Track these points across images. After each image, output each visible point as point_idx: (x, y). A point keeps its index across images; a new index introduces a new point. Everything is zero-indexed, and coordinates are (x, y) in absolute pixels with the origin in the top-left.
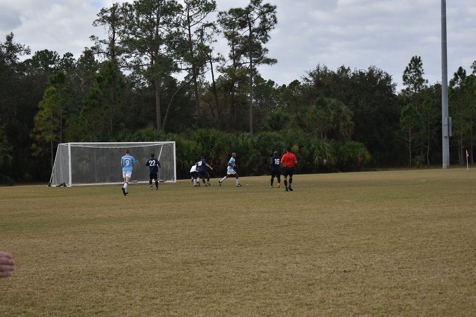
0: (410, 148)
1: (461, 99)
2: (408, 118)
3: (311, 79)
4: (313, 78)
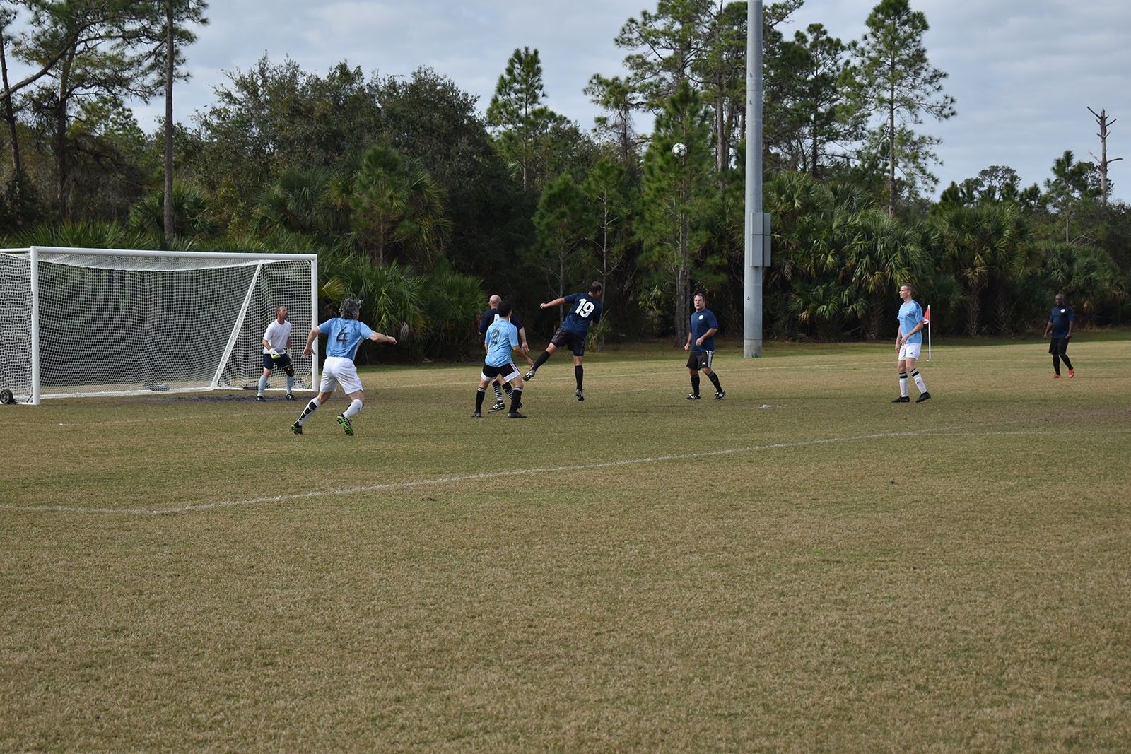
3: (239, 95)
4: (245, 93)
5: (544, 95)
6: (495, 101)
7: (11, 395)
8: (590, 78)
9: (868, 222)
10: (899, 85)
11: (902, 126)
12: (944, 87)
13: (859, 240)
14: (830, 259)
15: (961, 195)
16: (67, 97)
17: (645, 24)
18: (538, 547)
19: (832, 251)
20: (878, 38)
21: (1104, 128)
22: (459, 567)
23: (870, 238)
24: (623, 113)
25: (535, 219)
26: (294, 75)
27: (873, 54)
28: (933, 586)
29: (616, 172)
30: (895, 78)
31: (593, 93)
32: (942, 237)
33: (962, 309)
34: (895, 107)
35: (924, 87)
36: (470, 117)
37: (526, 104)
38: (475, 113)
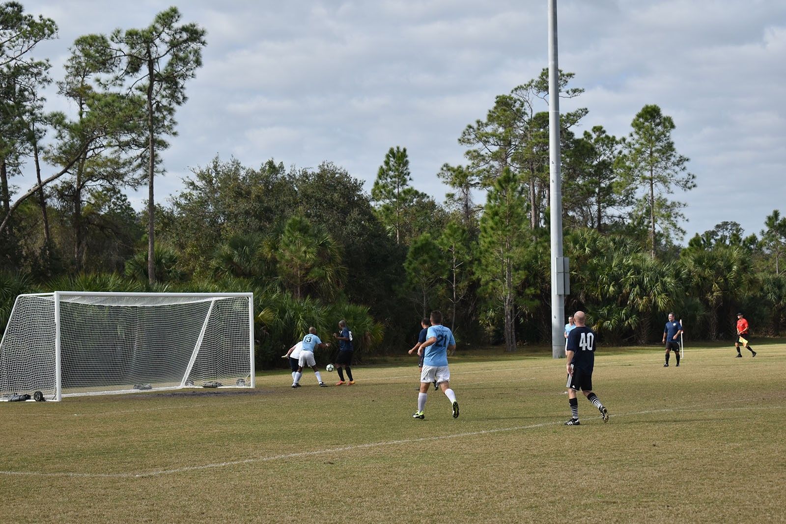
3: (200, 183)
4: (204, 182)
5: (410, 179)
6: (377, 184)
7: (41, 395)
8: (442, 166)
9: (637, 263)
10: (656, 167)
11: (659, 195)
12: (687, 167)
13: (631, 275)
14: (611, 289)
15: (702, 242)
16: (81, 188)
17: (479, 129)
18: (404, 495)
19: (613, 283)
20: (640, 135)
22: (348, 511)
23: (639, 273)
24: (465, 191)
25: (405, 265)
26: (237, 169)
27: (637, 146)
28: (681, 519)
29: (461, 231)
30: (653, 163)
31: (444, 177)
32: (690, 271)
33: (705, 322)
34: (653, 182)
35: (673, 168)
36: (359, 195)
37: (398, 186)
38: (363, 192)
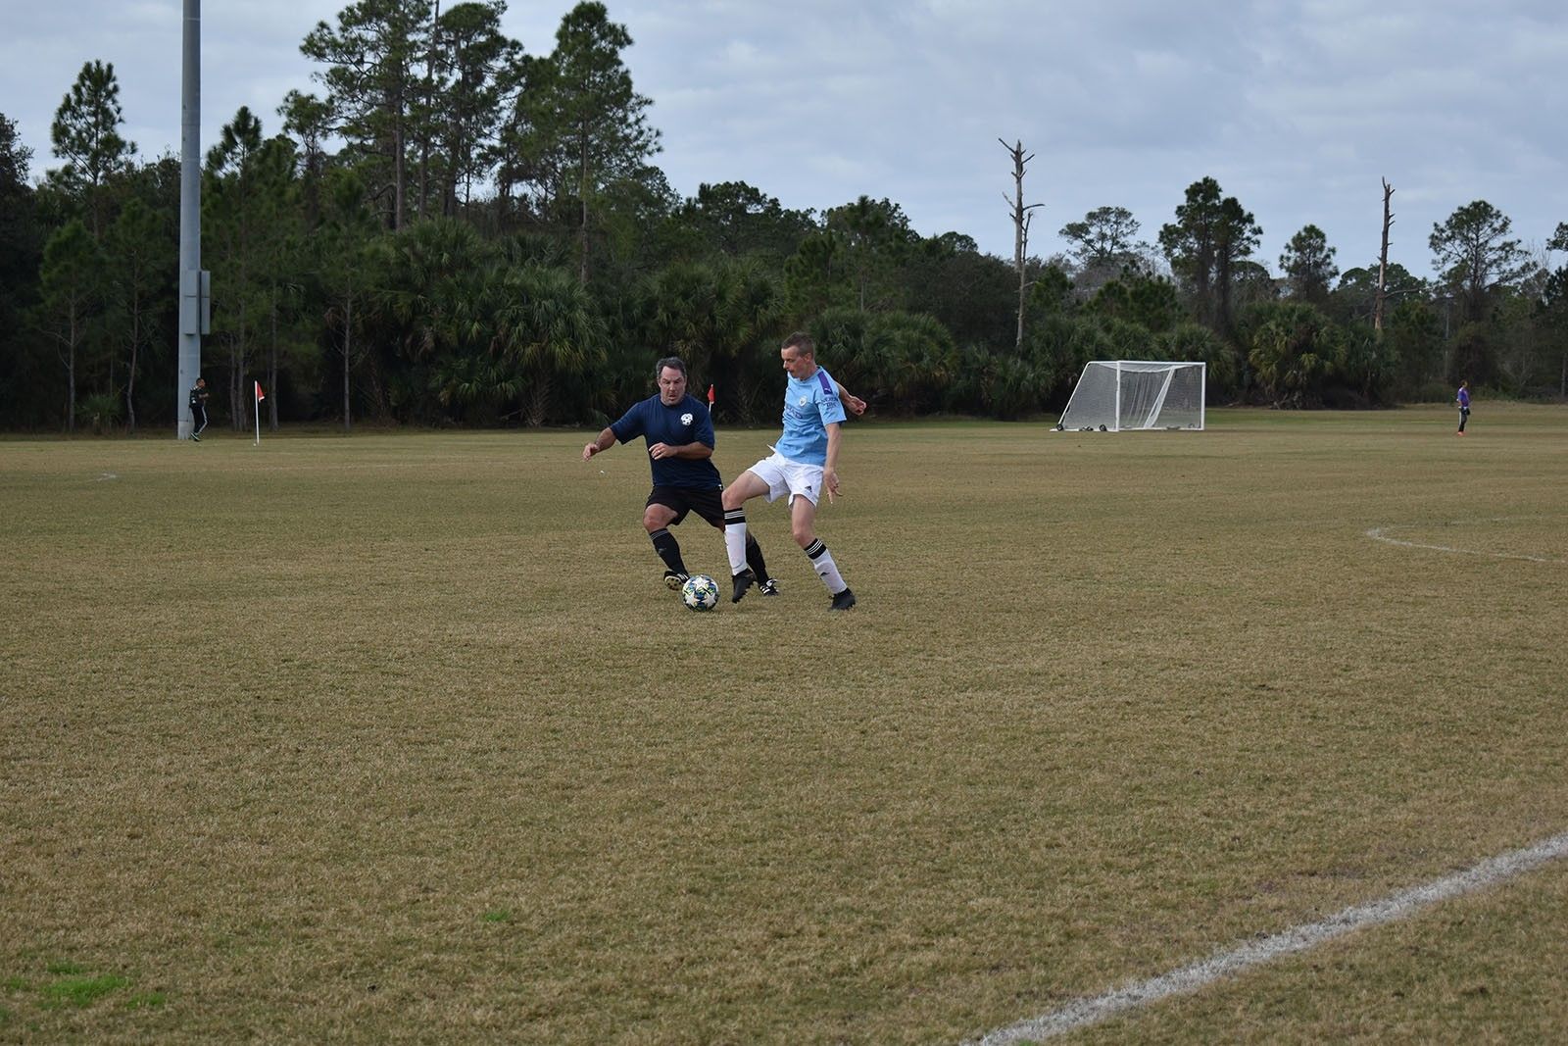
0: (72, 367)
1: (242, 214)
2: (67, 268)
5: (120, 120)
6: (56, 126)
8: (286, 95)
13: (514, 303)
14: (476, 326)
19: (480, 317)
21: (1020, 166)
25: (41, 273)
37: (97, 131)
